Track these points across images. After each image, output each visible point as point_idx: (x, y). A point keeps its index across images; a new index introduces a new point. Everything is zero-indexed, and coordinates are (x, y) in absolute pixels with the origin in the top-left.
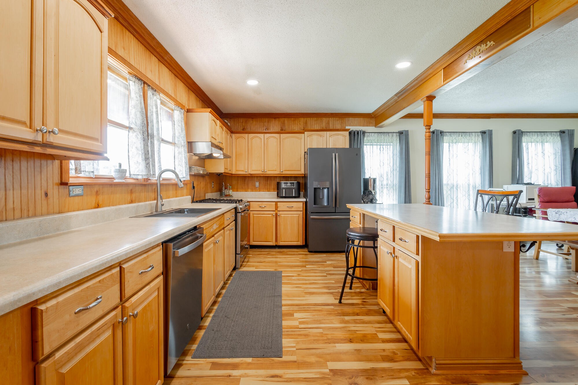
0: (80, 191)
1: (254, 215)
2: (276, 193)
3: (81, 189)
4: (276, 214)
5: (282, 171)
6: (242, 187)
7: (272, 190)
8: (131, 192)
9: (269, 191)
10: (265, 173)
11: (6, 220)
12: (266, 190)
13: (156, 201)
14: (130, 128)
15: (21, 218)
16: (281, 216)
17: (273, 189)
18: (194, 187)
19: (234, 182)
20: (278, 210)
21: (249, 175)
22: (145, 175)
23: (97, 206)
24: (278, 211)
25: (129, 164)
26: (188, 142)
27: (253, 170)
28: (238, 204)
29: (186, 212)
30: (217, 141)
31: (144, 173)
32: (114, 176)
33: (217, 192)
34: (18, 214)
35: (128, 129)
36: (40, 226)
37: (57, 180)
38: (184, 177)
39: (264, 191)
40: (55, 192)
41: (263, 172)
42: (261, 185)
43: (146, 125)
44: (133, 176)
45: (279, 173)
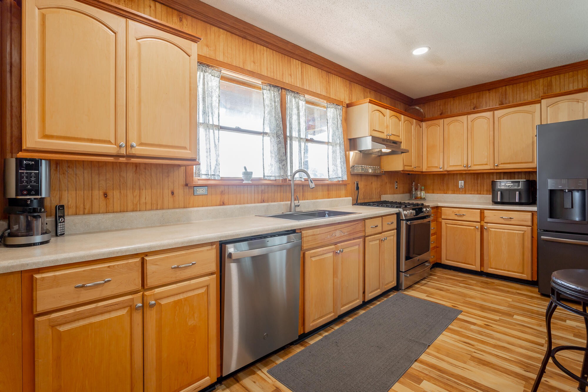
0: (203, 191)
1: (448, 225)
2: (491, 196)
3: (204, 189)
4: (482, 227)
5: (496, 165)
6: (440, 189)
7: (485, 192)
8: (263, 192)
9: (480, 194)
10: (469, 169)
11: (140, 211)
12: (476, 193)
13: (290, 202)
14: (264, 134)
15: (151, 209)
16: (491, 231)
17: (487, 191)
18: (358, 188)
19: (429, 182)
20: (485, 221)
21: (446, 173)
22: (278, 176)
23: (222, 203)
24: (485, 223)
25: (264, 166)
26: (350, 140)
27: (451, 166)
28: (401, 210)
29: (327, 214)
30: (385, 134)
31: (277, 175)
32: (243, 178)
33: (406, 193)
34: (149, 207)
35: (263, 134)
36: (163, 217)
37: (182, 182)
38: (340, 177)
39: (471, 194)
40: (180, 192)
41: (466, 167)
42: (467, 186)
43: (282, 128)
44: (266, 178)
45: (492, 167)
